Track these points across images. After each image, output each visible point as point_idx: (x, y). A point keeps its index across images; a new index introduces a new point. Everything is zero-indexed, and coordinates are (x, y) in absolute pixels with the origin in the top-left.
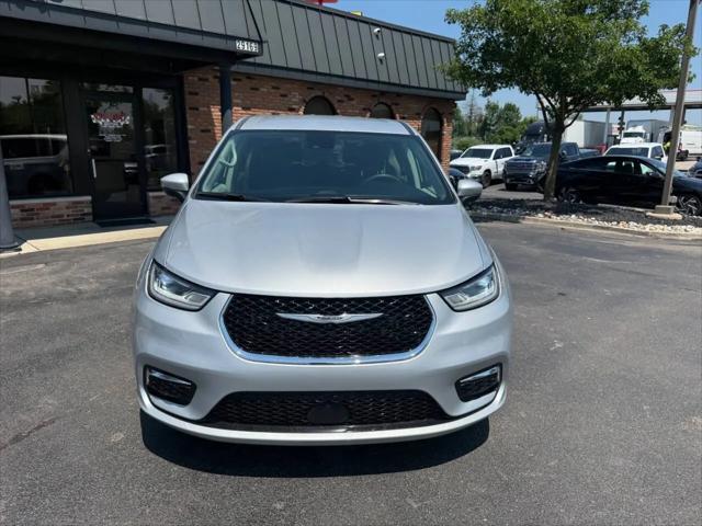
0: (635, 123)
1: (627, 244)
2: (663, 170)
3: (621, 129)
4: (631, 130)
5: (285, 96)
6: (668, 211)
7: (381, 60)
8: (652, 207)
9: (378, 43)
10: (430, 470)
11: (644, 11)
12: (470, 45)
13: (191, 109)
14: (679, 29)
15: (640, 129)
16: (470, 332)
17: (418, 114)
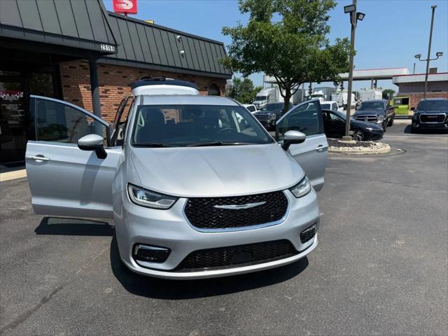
0: (318, 89)
1: (332, 158)
2: (345, 118)
3: (310, 93)
4: (316, 93)
5: (126, 77)
6: (349, 139)
7: (182, 55)
8: (341, 138)
9: (180, 45)
10: (288, 281)
11: (327, 31)
12: (237, 48)
13: (65, 86)
14: (346, 40)
15: (320, 92)
16: (305, 207)
17: (206, 87)
